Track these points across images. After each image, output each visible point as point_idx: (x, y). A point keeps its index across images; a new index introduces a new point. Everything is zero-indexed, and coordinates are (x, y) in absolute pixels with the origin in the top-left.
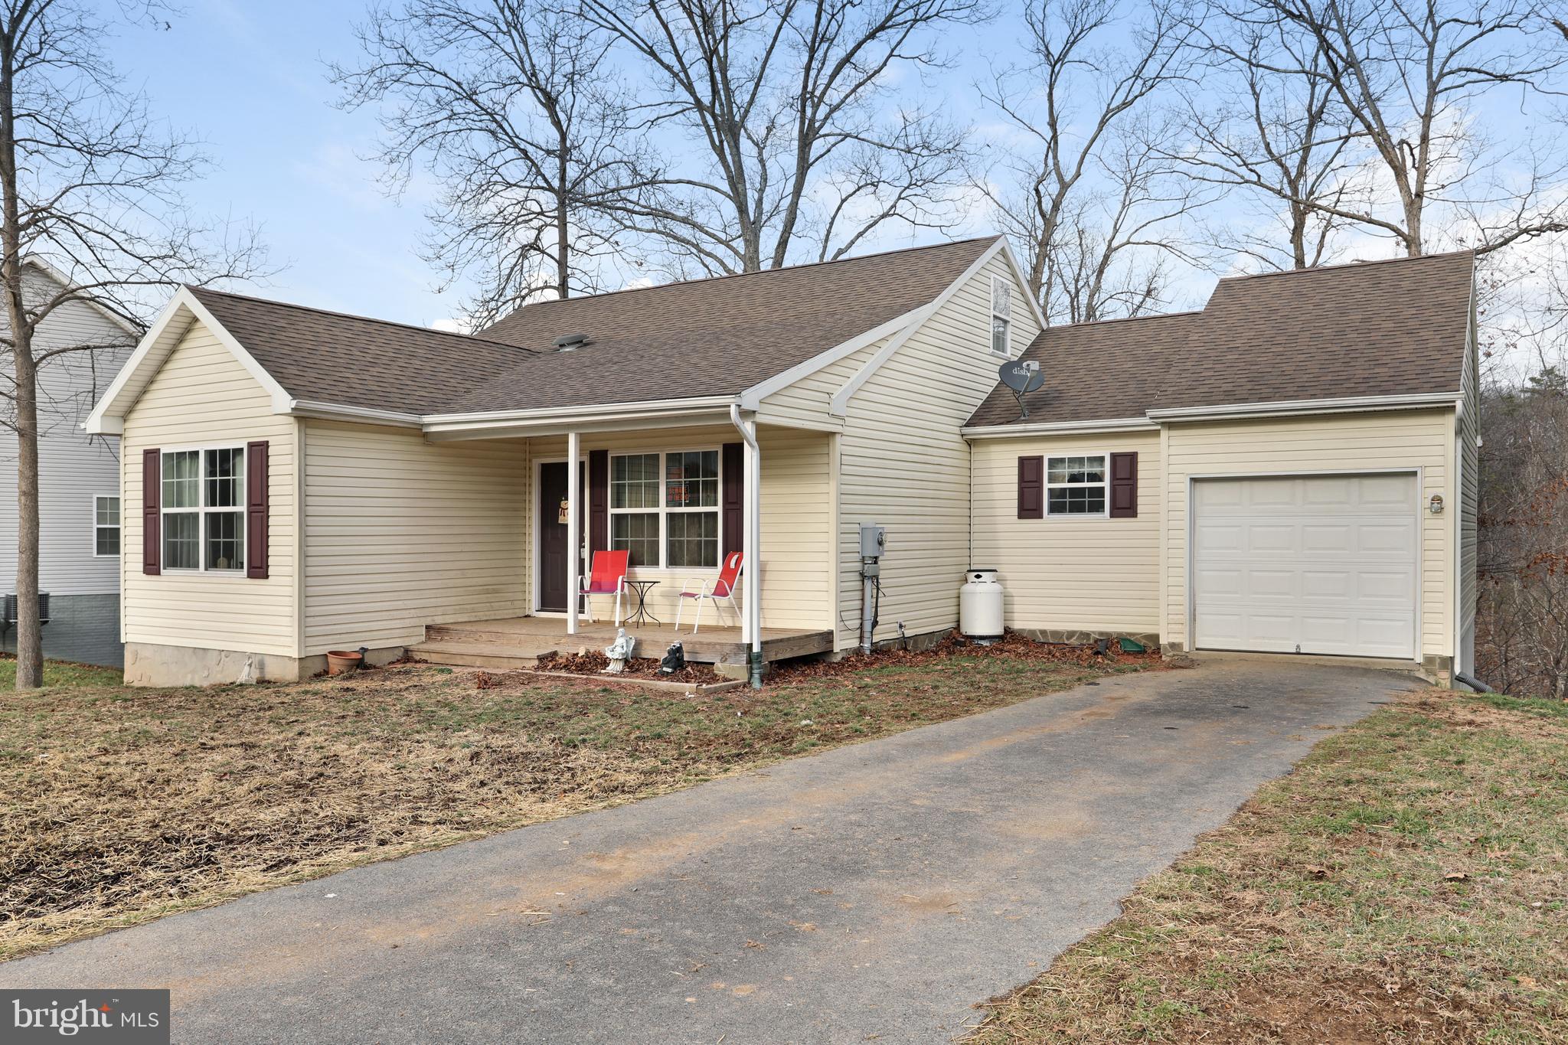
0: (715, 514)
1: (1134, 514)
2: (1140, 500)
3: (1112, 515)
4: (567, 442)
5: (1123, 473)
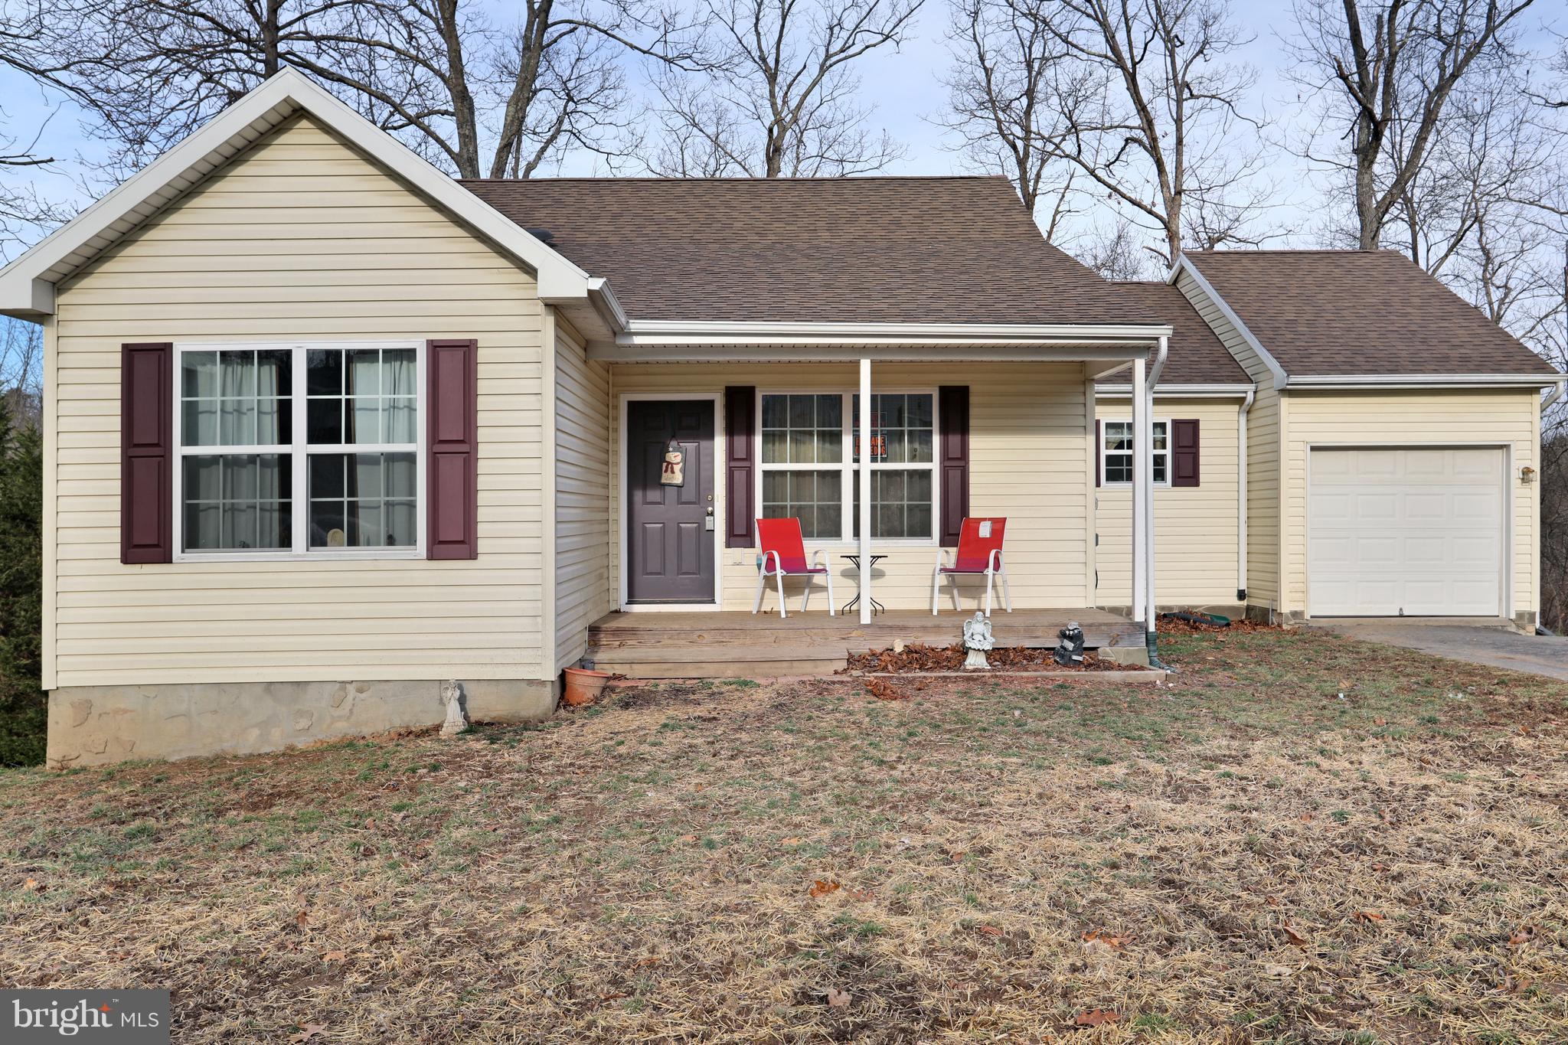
0: (926, 474)
1: (1197, 484)
2: (1202, 469)
3: (1174, 484)
4: (858, 372)
5: (1186, 441)
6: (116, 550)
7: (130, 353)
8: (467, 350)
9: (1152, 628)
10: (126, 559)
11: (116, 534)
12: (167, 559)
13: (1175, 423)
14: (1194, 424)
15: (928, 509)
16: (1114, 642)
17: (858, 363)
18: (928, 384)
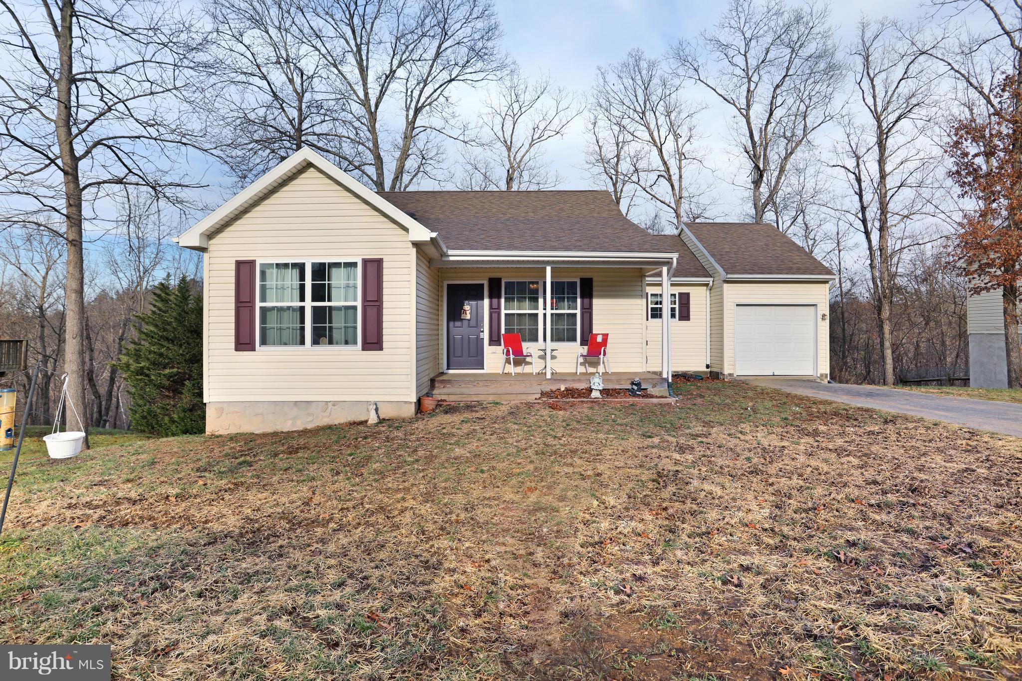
0: (575, 315)
1: (689, 320)
2: (691, 313)
3: (679, 320)
4: (545, 272)
5: (684, 302)
6: (233, 345)
7: (239, 264)
8: (379, 263)
9: (670, 380)
10: (237, 349)
11: (233, 339)
12: (253, 349)
13: (680, 294)
14: (688, 295)
15: (575, 330)
16: (654, 386)
17: (545, 268)
18: (576, 277)
